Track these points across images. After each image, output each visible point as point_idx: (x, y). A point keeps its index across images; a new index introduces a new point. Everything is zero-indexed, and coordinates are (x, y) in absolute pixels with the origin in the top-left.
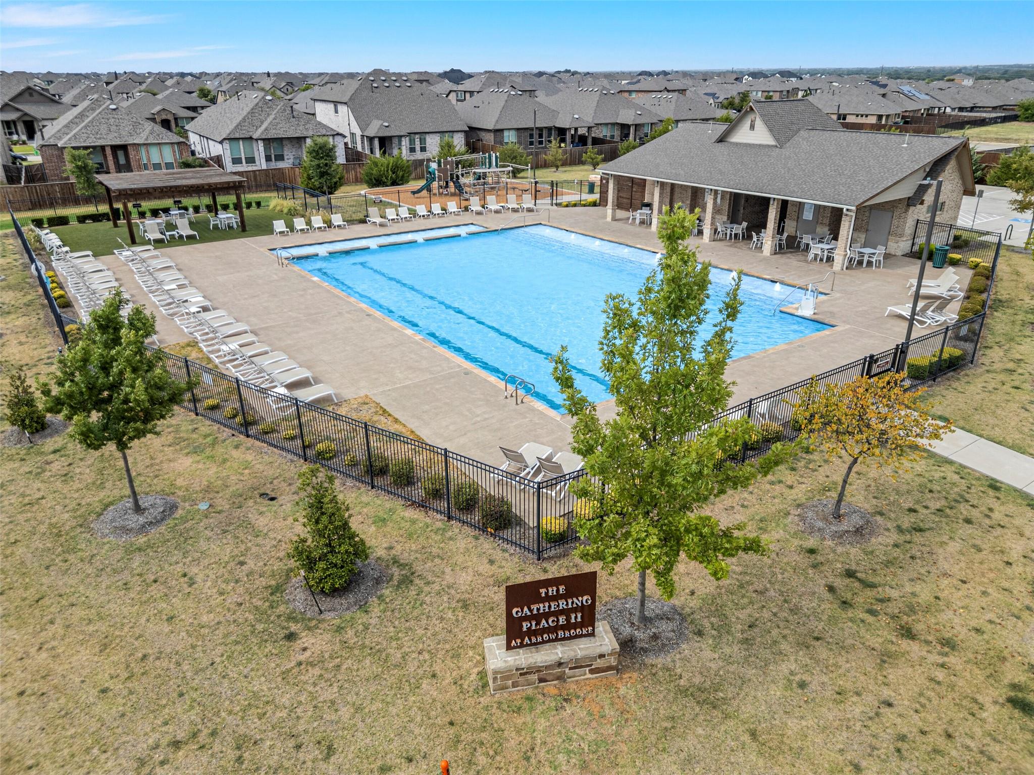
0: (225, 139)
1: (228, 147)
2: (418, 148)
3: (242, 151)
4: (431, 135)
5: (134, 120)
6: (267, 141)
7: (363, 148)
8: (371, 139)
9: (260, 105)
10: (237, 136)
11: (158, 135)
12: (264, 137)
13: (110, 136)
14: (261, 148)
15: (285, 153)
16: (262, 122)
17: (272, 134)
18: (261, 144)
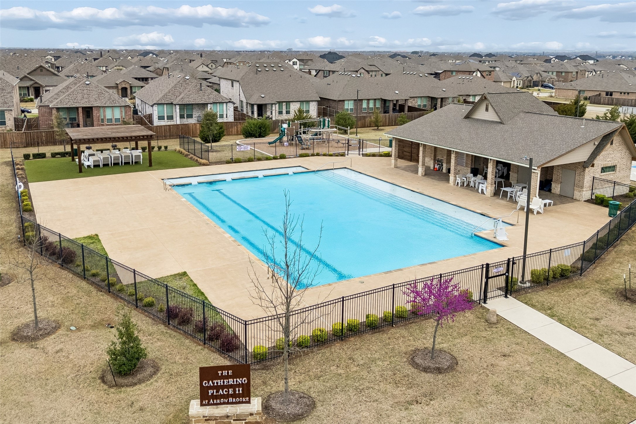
0: (155, 104)
1: (157, 109)
2: (284, 111)
3: (165, 111)
4: (294, 103)
5: (99, 91)
7: (247, 111)
8: (252, 105)
9: (181, 82)
10: (163, 102)
11: (113, 101)
12: (180, 103)
13: (83, 102)
14: (178, 111)
15: (194, 113)
16: (180, 93)
17: (186, 101)
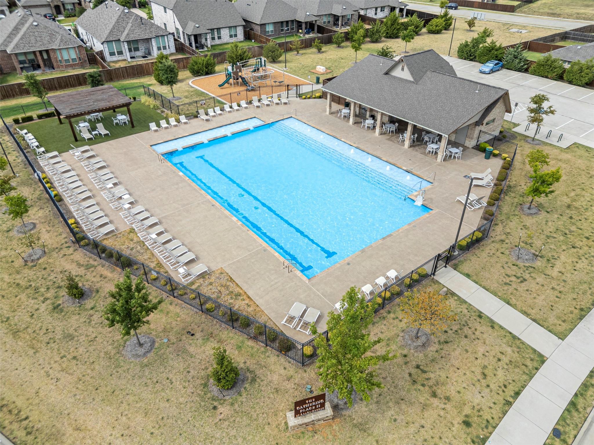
0: (104, 42)
1: (107, 46)
2: (216, 37)
3: (115, 48)
4: (224, 29)
6: (129, 42)
7: (185, 41)
8: (189, 36)
9: (122, 16)
10: (111, 39)
11: (66, 42)
12: (127, 40)
14: (126, 47)
15: (140, 46)
16: (124, 28)
17: (132, 38)
18: (126, 44)
